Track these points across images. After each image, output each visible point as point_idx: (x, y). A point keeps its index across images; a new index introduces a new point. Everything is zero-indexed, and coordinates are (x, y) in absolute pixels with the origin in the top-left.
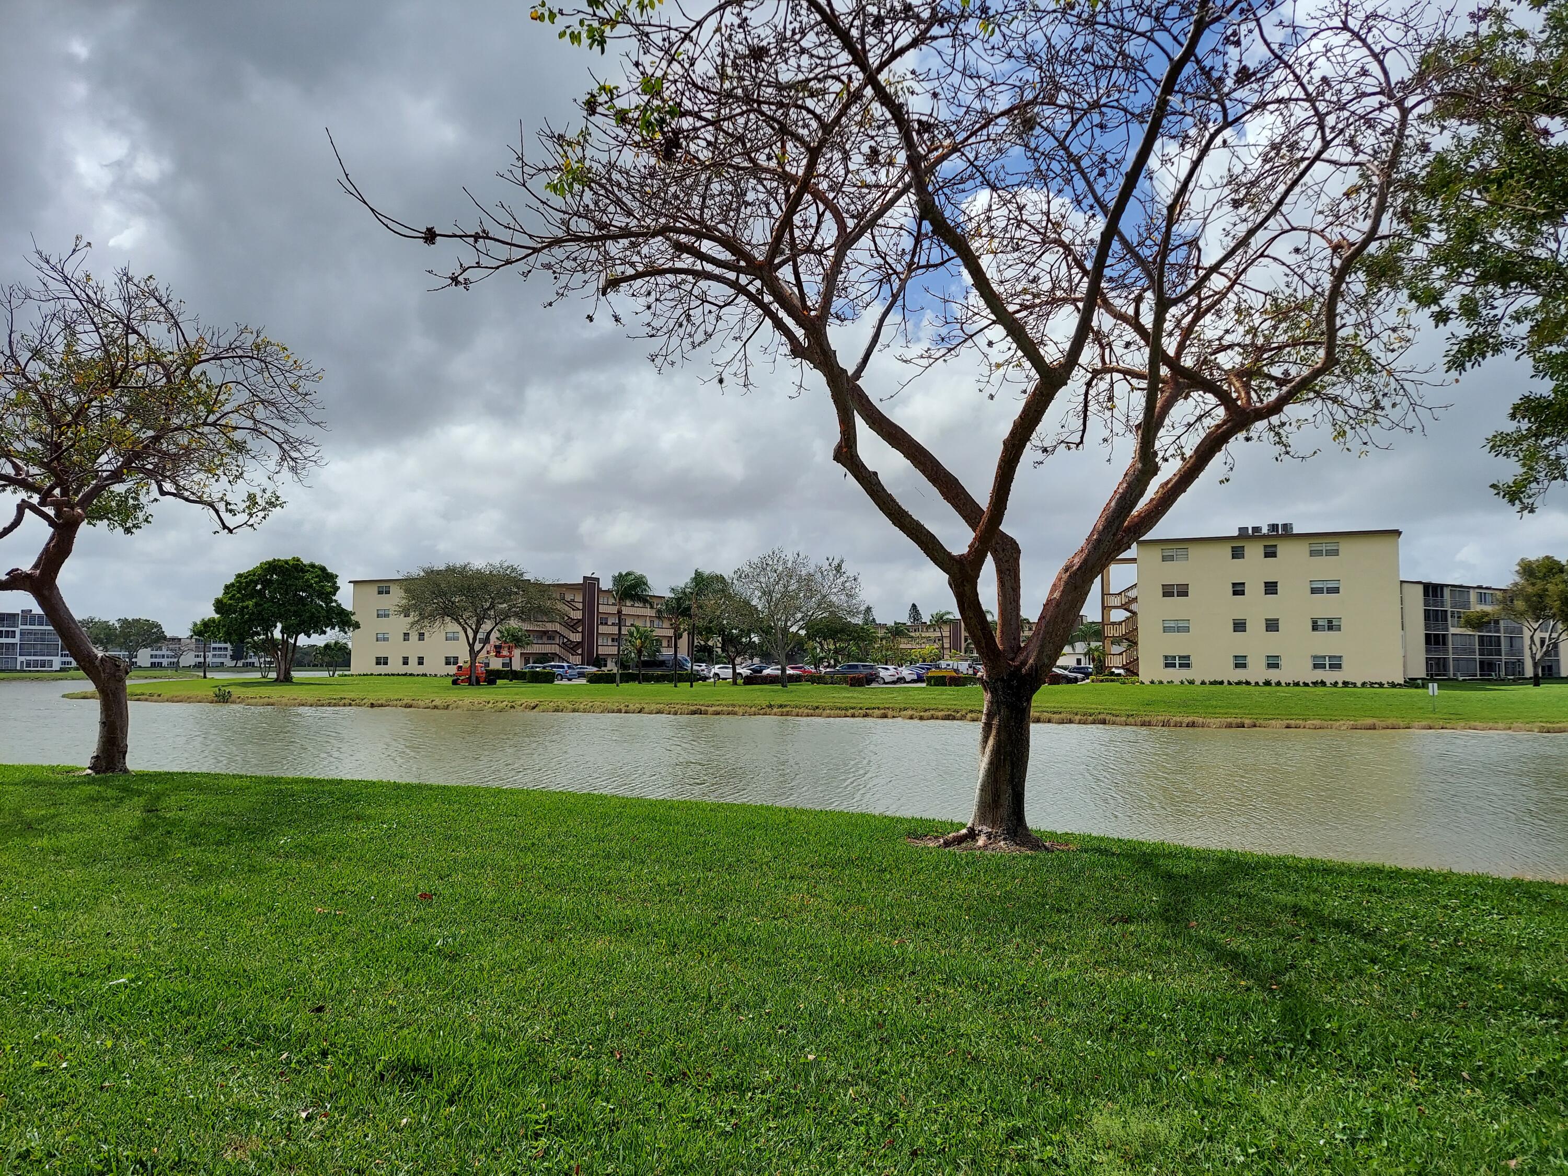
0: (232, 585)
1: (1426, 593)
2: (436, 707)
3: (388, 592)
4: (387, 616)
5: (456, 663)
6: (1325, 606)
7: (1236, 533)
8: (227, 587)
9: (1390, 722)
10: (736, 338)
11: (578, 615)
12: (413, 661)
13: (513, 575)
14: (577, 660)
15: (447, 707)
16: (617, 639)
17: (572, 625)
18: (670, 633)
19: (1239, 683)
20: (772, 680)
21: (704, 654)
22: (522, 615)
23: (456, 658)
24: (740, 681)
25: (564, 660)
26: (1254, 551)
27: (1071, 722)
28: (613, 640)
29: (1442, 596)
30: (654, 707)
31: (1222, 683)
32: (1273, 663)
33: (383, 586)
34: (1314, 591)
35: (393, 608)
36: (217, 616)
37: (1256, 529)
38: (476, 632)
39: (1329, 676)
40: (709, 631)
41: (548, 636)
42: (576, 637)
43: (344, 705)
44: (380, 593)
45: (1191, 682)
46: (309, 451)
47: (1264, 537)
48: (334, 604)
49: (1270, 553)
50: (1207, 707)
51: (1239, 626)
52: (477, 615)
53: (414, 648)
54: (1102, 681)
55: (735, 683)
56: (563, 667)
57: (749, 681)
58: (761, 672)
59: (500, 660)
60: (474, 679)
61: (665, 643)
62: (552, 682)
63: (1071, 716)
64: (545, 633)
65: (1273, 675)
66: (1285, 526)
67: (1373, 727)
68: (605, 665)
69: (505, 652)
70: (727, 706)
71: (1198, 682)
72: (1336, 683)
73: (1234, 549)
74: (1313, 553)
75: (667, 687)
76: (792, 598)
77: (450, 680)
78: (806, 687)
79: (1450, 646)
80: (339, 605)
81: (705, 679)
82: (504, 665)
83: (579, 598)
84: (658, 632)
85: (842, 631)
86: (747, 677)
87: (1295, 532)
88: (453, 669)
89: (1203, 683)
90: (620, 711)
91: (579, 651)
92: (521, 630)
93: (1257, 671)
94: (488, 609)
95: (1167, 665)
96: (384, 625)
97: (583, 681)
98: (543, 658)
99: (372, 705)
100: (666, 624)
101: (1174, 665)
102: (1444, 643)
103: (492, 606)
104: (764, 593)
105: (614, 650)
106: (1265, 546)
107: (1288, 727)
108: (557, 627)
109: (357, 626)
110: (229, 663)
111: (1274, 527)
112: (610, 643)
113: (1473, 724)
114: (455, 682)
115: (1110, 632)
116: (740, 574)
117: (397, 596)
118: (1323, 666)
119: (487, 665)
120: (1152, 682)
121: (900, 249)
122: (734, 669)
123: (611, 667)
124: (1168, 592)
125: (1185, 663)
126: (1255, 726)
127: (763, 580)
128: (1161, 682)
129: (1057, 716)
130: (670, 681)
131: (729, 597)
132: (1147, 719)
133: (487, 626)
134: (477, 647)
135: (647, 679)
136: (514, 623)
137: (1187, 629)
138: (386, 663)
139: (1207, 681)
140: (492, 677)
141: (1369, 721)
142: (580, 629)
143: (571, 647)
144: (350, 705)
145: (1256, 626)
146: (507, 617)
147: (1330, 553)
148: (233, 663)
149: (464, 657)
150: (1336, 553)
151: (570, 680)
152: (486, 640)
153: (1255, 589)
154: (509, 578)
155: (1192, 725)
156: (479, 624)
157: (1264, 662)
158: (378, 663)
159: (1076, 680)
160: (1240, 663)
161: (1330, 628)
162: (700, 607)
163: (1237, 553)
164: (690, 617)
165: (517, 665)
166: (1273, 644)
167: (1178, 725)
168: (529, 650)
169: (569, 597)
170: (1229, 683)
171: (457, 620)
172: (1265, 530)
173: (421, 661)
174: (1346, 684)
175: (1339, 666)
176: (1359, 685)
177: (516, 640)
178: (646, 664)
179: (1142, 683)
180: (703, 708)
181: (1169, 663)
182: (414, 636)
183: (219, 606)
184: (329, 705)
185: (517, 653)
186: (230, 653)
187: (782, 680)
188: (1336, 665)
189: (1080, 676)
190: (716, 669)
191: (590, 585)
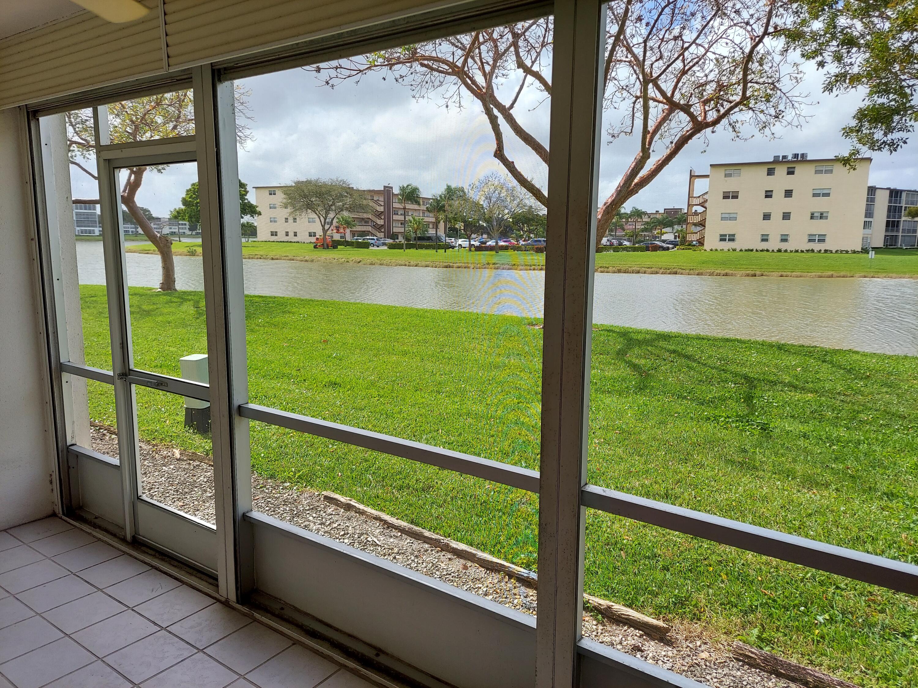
0: (190, 190)
1: (891, 196)
2: (306, 261)
3: (275, 194)
4: (275, 208)
5: (315, 236)
6: (820, 205)
7: (772, 160)
8: (188, 191)
9: (842, 274)
10: (455, 84)
11: (381, 209)
12: (291, 234)
13: (344, 185)
14: (382, 235)
15: (312, 261)
16: (403, 223)
17: (379, 215)
18: (433, 220)
19: (762, 251)
20: (491, 248)
21: (453, 232)
22: (350, 209)
23: (315, 233)
24: (473, 249)
25: (374, 235)
26: (781, 171)
27: (657, 273)
28: (401, 224)
29: (900, 197)
30: (424, 263)
31: (752, 250)
32: (784, 239)
33: (272, 191)
34: (815, 195)
35: (279, 204)
36: (183, 207)
37: (784, 157)
38: (325, 219)
39: (816, 246)
40: (455, 219)
41: (366, 221)
42: (380, 222)
43: (257, 258)
44: (270, 194)
45: (734, 250)
46: (247, 132)
47: (789, 162)
48: (246, 201)
49: (791, 172)
50: (737, 265)
51: (767, 217)
52: (325, 209)
53: (291, 227)
54: (683, 249)
55: (470, 250)
56: (374, 239)
57: (478, 249)
58: (485, 243)
59: (339, 235)
60: (325, 245)
61: (431, 226)
62: (368, 248)
63: (658, 270)
64: (363, 219)
65: (784, 246)
66: (803, 155)
67: (832, 276)
68: (398, 239)
69: (342, 230)
70: (465, 263)
71: (738, 250)
72: (820, 250)
73: (769, 170)
74: (817, 172)
75: (432, 252)
76: (503, 201)
77: (312, 245)
78: (510, 252)
79: (901, 228)
80: (249, 202)
81: (453, 247)
82: (341, 237)
83: (382, 199)
84: (426, 219)
85: (533, 220)
86: (477, 246)
87: (808, 159)
88: (313, 239)
89: (741, 250)
90: (406, 265)
91: (383, 230)
92: (349, 217)
93: (774, 244)
94: (331, 205)
95: (721, 240)
96: (274, 213)
97: (385, 248)
98: (363, 234)
99: (272, 259)
100: (431, 215)
101: (725, 240)
102: (897, 226)
103: (334, 204)
104: (486, 198)
105: (402, 230)
106: (788, 168)
107: (781, 276)
108: (370, 216)
109: (260, 214)
110: (188, 232)
111: (796, 156)
112: (400, 225)
113: (891, 275)
114: (315, 247)
115: (691, 219)
116: (472, 187)
117: (280, 197)
118: (814, 240)
119: (332, 237)
120: (711, 250)
121: (537, 35)
122: (470, 241)
123: (401, 240)
124: (726, 196)
125: (732, 238)
126: (762, 275)
127: (486, 190)
128: (716, 250)
129: (650, 270)
130: (434, 248)
131: (466, 200)
132: (701, 271)
133: (331, 215)
134: (327, 227)
135: (421, 247)
136: (346, 214)
137: (735, 219)
138: (276, 235)
139: (743, 249)
140: (335, 245)
141: (830, 273)
142: (383, 217)
143: (379, 228)
144: (260, 258)
145: (777, 216)
146: (342, 210)
147: (827, 172)
148: (190, 233)
149: (319, 233)
150: (831, 171)
151: (378, 247)
152: (331, 223)
153: (778, 194)
154: (343, 188)
155: (726, 275)
156: (327, 213)
157: (779, 238)
158: (272, 235)
159: (668, 249)
160: (765, 239)
161: (821, 218)
162: (450, 206)
163: (771, 172)
164: (444, 211)
165: (348, 238)
166: (786, 227)
167: (719, 274)
168: (354, 229)
169: (375, 198)
170: (757, 251)
171: (314, 212)
172: (790, 158)
173: (295, 235)
174: (826, 251)
175: (824, 241)
176: (834, 252)
177: (348, 224)
178: (420, 239)
179: (705, 250)
180: (451, 264)
181: (723, 238)
182: (291, 220)
183: (185, 202)
184: (249, 258)
185: (348, 231)
186: (188, 227)
187: (495, 249)
188: (822, 240)
189: (671, 246)
190: (460, 241)
191: (388, 190)
